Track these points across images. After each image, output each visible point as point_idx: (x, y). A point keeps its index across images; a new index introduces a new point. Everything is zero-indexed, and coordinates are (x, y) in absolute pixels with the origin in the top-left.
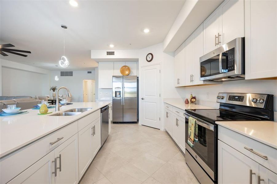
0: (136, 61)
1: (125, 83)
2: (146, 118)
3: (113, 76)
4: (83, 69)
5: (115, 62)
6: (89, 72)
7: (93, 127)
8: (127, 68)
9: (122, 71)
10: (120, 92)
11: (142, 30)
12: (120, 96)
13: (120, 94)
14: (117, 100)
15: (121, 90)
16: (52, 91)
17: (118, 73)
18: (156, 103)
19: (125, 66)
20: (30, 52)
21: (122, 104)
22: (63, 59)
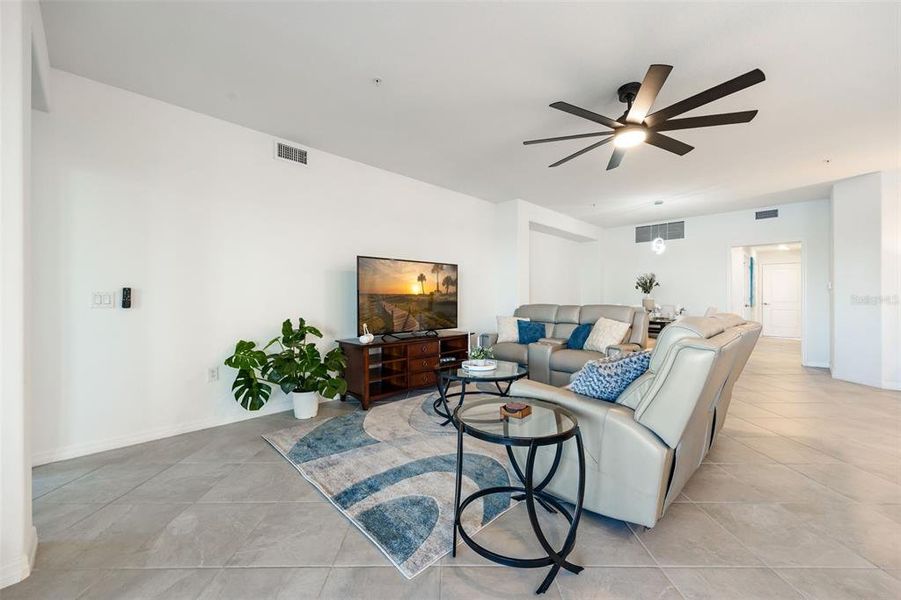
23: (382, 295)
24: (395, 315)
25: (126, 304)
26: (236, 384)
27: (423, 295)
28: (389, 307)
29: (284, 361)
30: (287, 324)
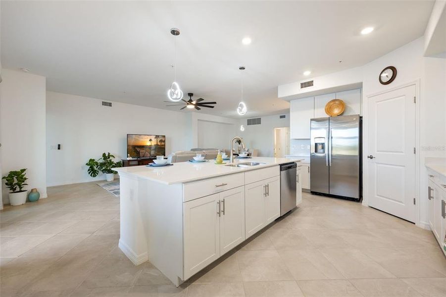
0: (359, 87)
1: (332, 130)
2: (378, 195)
3: (311, 120)
4: (274, 113)
5: (316, 97)
6: (281, 117)
7: (266, 186)
8: (337, 102)
9: (329, 110)
10: (323, 144)
11: (357, 33)
12: (324, 152)
13: (323, 148)
14: (317, 156)
15: (325, 141)
16: (237, 143)
17: (321, 113)
18: (404, 166)
19: (334, 101)
20: (215, 103)
21: (327, 165)
22: (241, 106)
24: (140, 152)
25: (59, 148)
26: (89, 170)
27: (151, 146)
28: (138, 149)
29: (102, 165)
30: (104, 155)
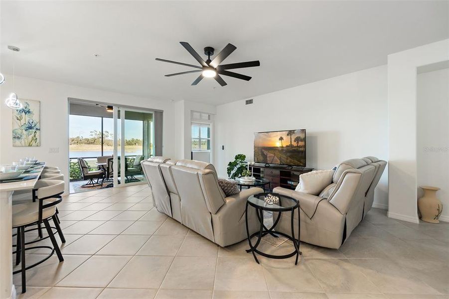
23: (261, 147)
24: (268, 156)
25: (223, 149)
27: (282, 147)
28: (265, 152)
